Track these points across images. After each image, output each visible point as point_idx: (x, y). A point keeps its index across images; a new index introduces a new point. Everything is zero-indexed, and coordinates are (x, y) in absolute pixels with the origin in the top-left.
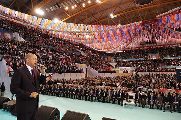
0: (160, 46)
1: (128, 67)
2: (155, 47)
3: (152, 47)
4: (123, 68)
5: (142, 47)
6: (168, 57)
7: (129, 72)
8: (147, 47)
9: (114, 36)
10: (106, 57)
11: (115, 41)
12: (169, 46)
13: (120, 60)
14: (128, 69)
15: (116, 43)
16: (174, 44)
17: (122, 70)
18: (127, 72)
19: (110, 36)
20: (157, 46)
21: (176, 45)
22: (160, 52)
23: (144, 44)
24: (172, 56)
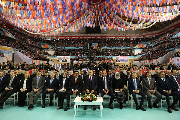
0: (99, 36)
1: (67, 56)
2: (94, 37)
3: (92, 37)
4: (62, 57)
5: (82, 36)
6: (105, 47)
7: (69, 61)
8: (87, 36)
9: (54, 10)
10: (42, 44)
11: (54, 20)
12: (106, 37)
13: (59, 48)
14: (67, 58)
15: (56, 23)
16: (110, 36)
17: (61, 59)
18: (66, 61)
19: (48, 8)
20: (96, 36)
21: (112, 37)
22: (99, 43)
23: (84, 34)
24: (109, 47)
